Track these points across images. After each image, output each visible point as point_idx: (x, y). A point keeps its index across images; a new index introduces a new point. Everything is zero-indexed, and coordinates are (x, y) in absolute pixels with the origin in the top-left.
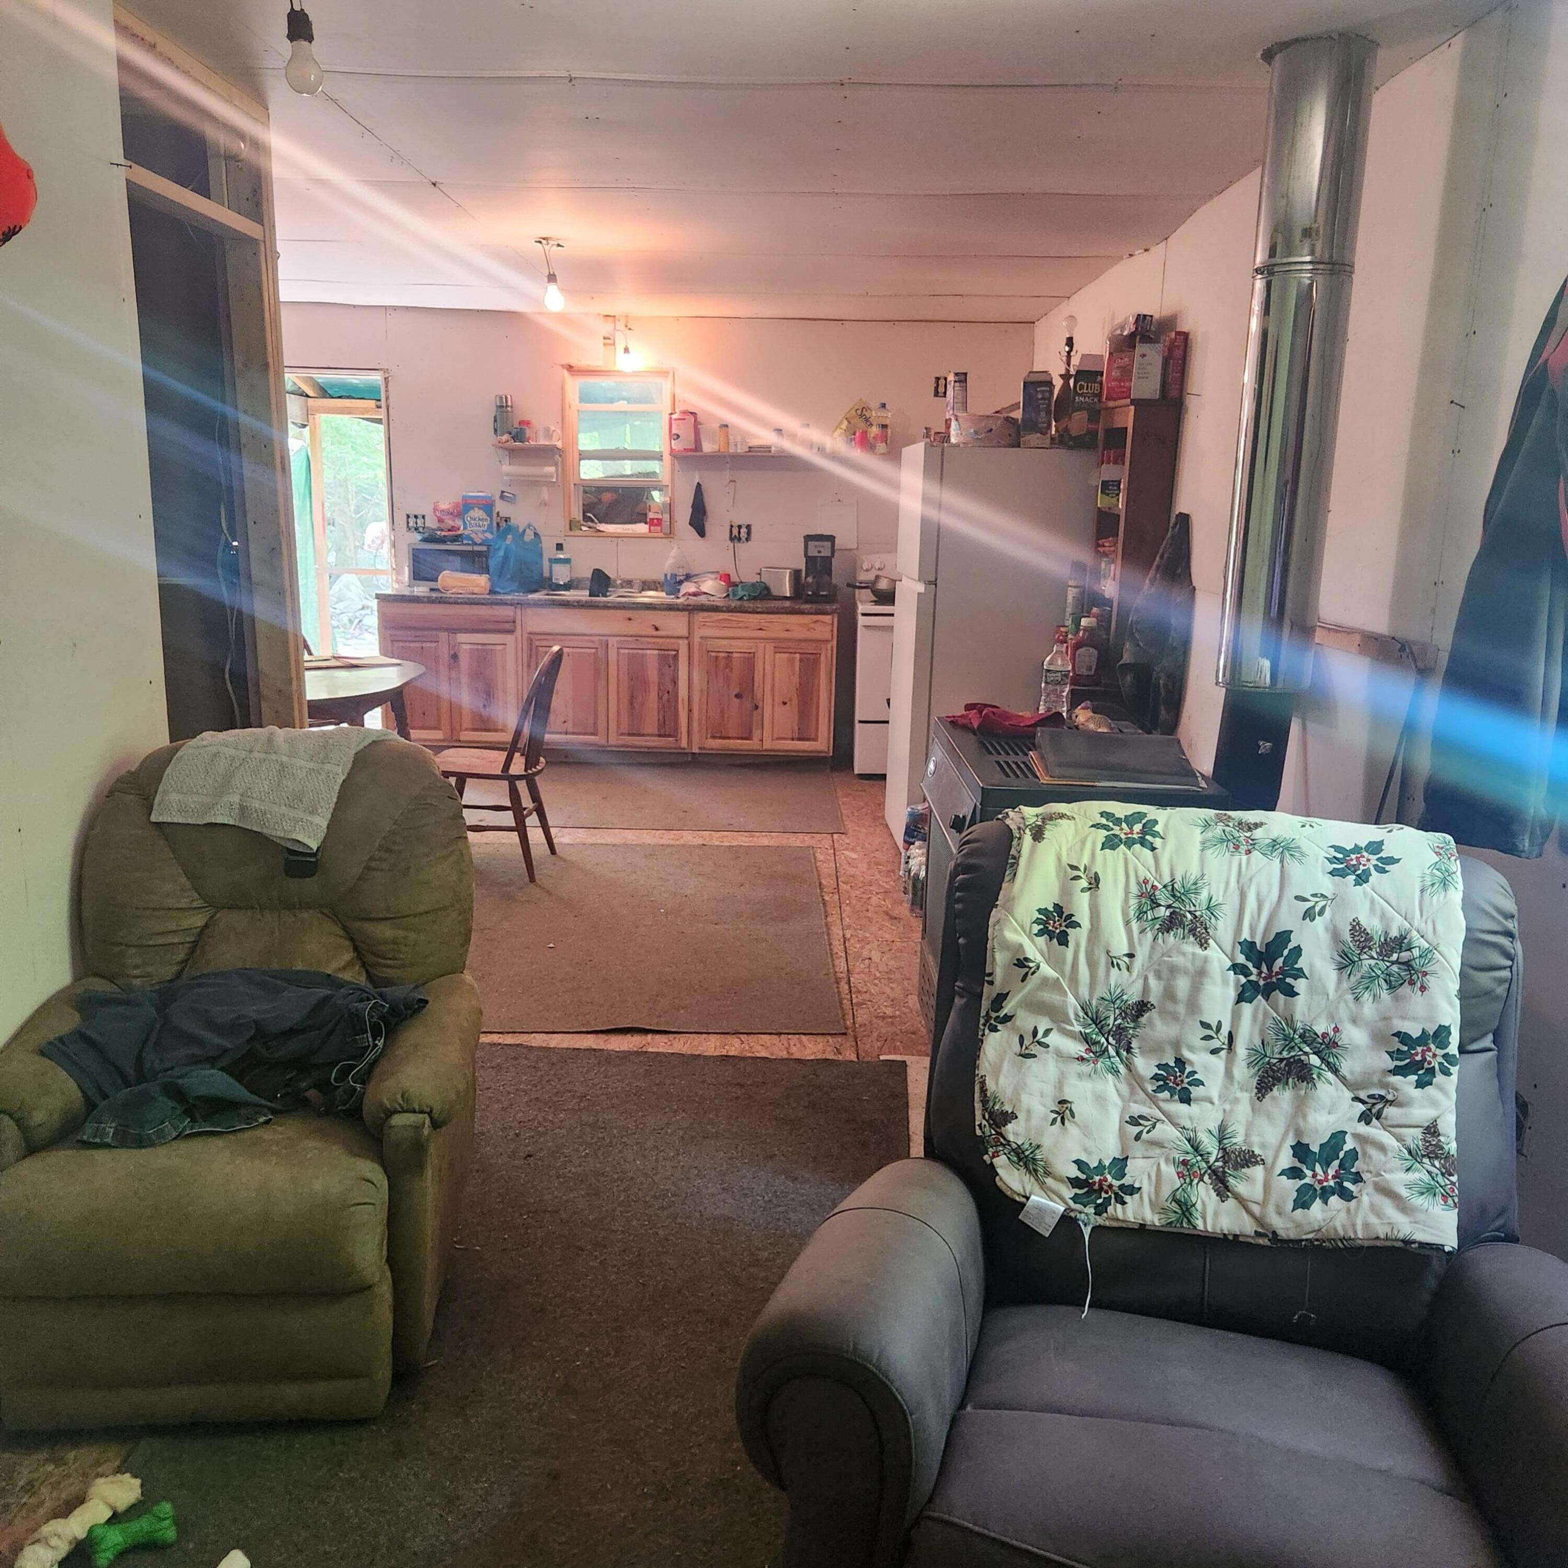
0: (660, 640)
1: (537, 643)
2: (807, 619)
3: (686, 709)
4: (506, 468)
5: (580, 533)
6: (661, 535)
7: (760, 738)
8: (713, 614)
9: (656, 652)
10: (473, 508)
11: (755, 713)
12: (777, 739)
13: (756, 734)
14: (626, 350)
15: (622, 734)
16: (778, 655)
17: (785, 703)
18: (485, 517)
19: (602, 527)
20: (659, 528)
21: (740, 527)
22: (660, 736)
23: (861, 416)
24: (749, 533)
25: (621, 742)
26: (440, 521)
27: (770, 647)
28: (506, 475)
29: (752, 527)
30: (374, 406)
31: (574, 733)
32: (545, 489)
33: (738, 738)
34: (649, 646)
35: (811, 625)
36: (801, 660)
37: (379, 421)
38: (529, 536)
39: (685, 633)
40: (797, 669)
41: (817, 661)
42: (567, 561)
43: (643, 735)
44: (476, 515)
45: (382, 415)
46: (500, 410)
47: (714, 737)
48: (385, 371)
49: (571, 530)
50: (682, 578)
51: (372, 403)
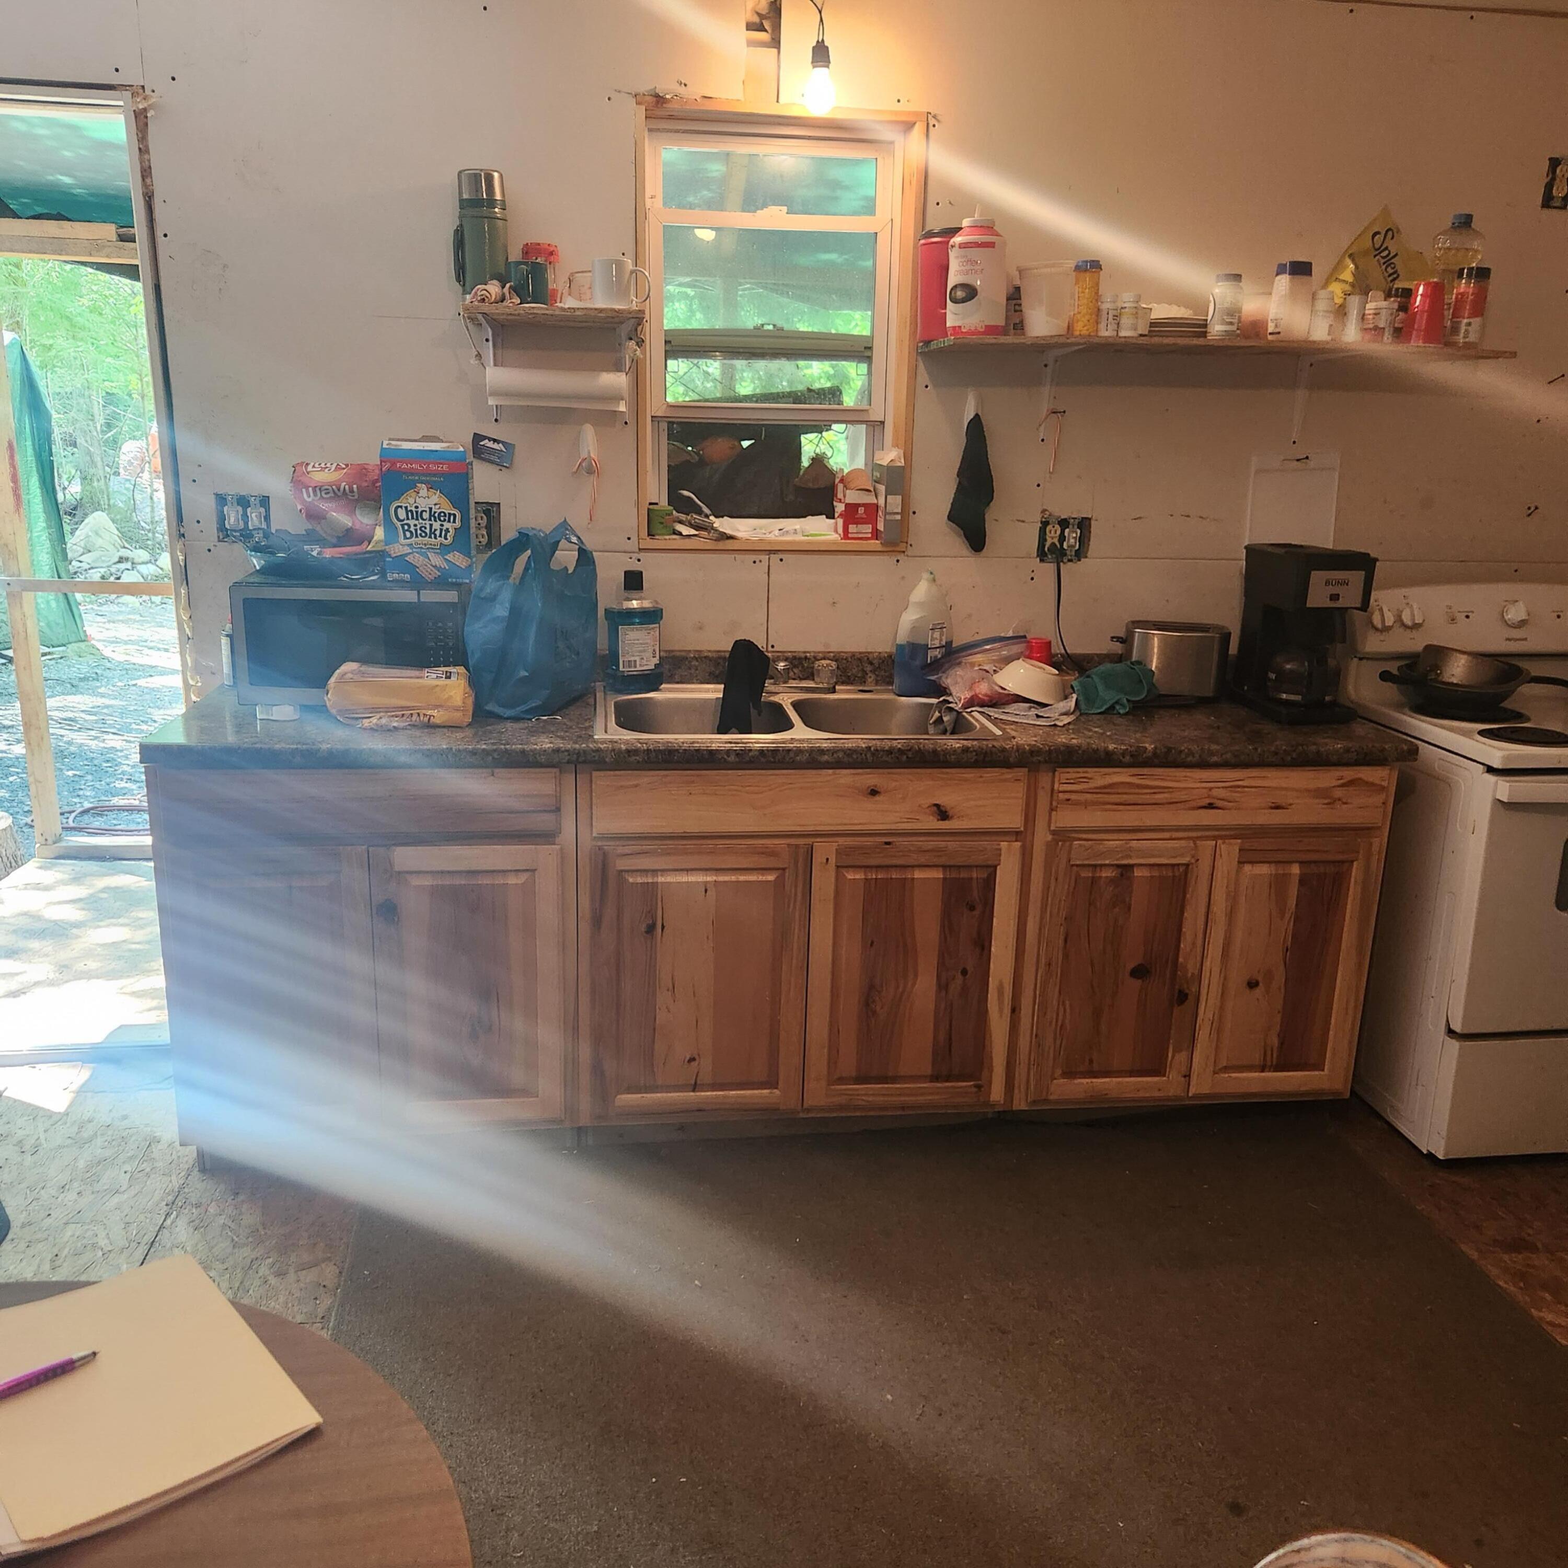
0: (952, 845)
1: (622, 864)
2: (1327, 778)
3: (1007, 1010)
4: (495, 376)
5: (676, 542)
6: (875, 544)
7: (1184, 1069)
8: (1091, 772)
9: (938, 874)
10: (412, 486)
11: (1176, 1011)
12: (1226, 1069)
13: (1176, 1060)
14: (821, 54)
15: (841, 1080)
16: (1247, 868)
17: (1252, 985)
18: (448, 508)
19: (724, 524)
20: (868, 528)
21: (1064, 523)
22: (935, 1078)
23: (1378, 250)
24: (1084, 540)
25: (837, 1100)
26: (313, 515)
27: (1230, 851)
28: (494, 394)
29: (1094, 526)
30: (114, 237)
31: (714, 1087)
32: (589, 432)
33: (1131, 1074)
34: (923, 860)
35: (1338, 793)
36: (1302, 881)
37: (131, 272)
38: (566, 557)
39: (1016, 821)
40: (1292, 902)
41: (1339, 880)
42: (651, 616)
43: (894, 1079)
44: (423, 504)
45: (137, 255)
46: (470, 212)
47: (1069, 1074)
48: (138, 91)
49: (650, 534)
50: (937, 653)
51: (108, 231)
